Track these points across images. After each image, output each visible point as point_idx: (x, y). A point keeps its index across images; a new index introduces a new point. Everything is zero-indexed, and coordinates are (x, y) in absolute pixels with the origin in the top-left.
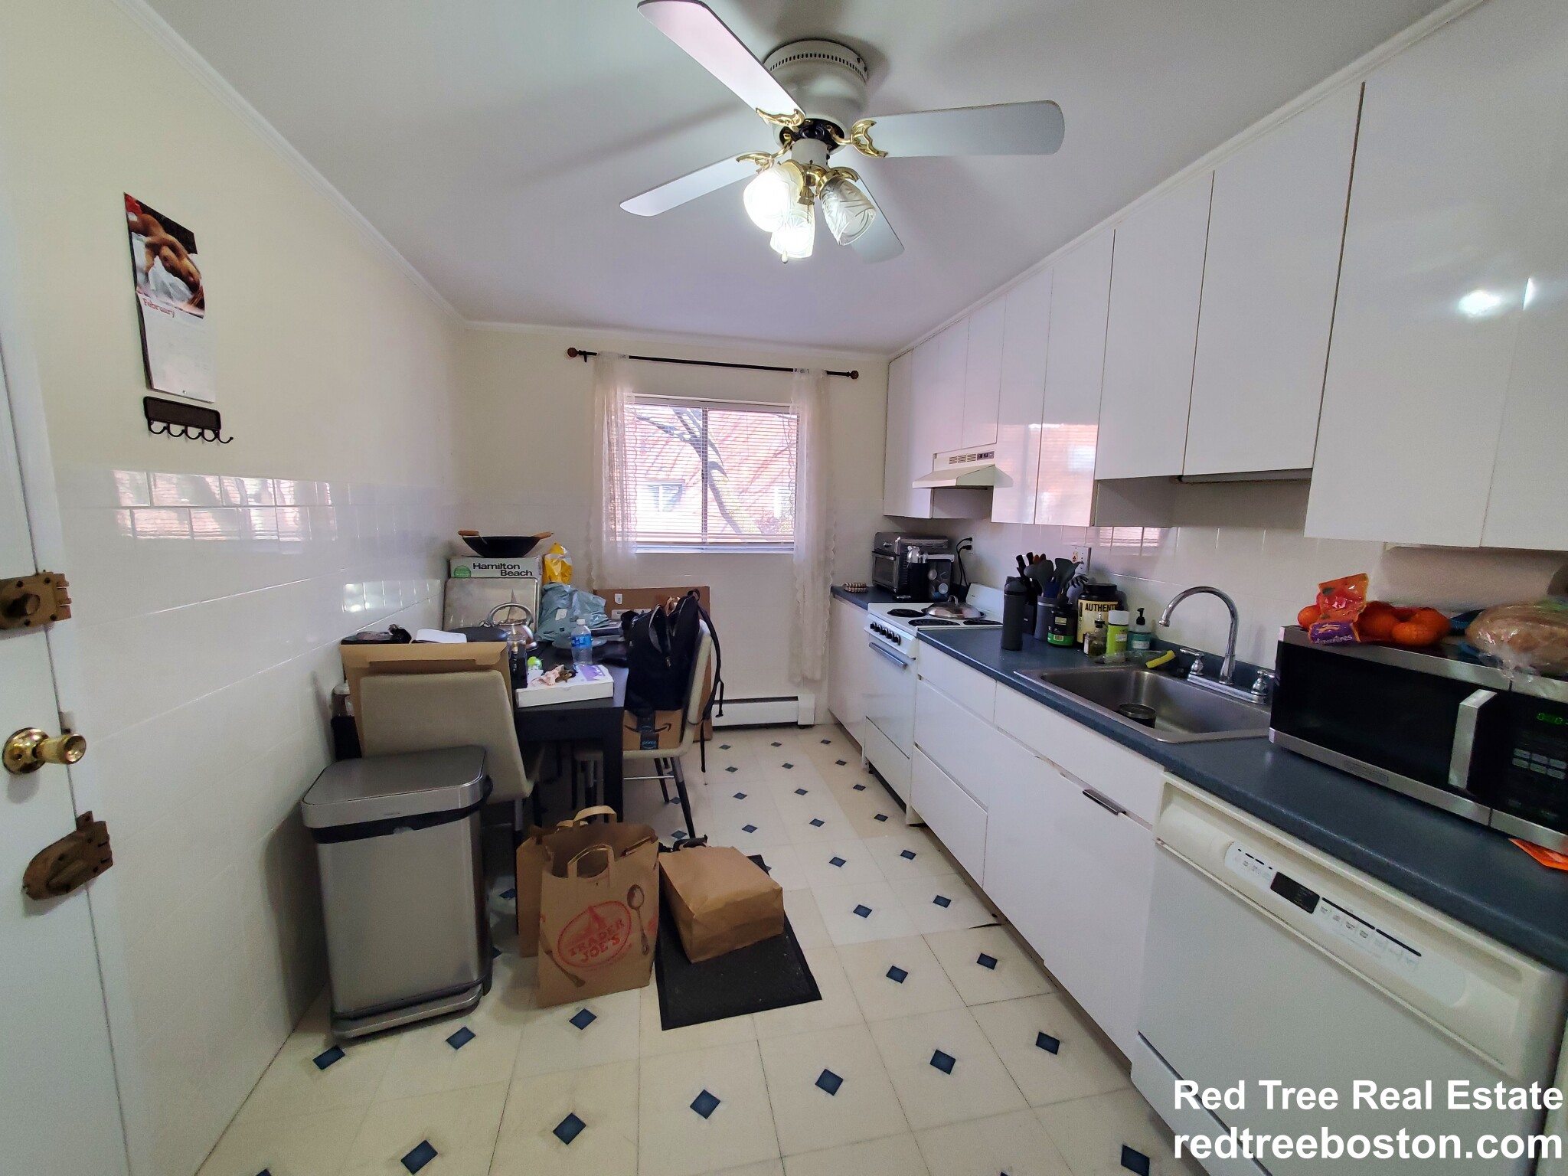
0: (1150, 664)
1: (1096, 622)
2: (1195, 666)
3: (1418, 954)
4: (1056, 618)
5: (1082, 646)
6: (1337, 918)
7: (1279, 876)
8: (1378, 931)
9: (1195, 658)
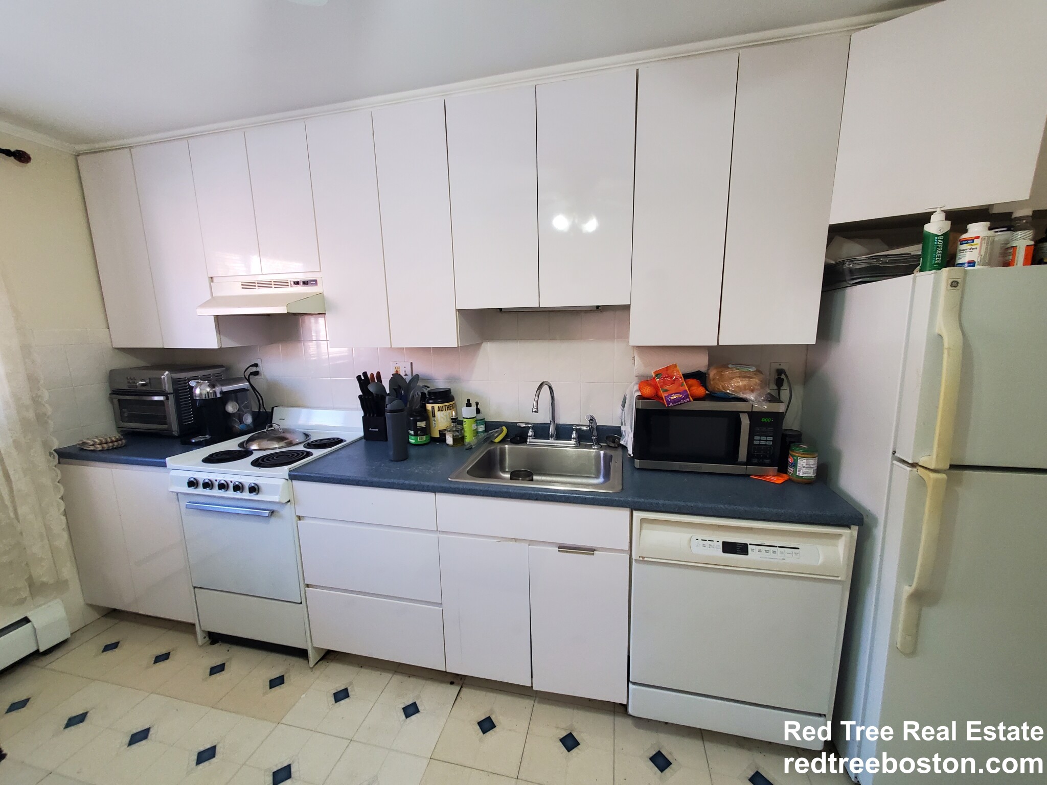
0: (497, 440)
1: (452, 419)
2: (530, 433)
3: (798, 549)
4: (418, 423)
5: (442, 438)
6: (760, 551)
7: (724, 544)
8: (779, 547)
9: (529, 428)
